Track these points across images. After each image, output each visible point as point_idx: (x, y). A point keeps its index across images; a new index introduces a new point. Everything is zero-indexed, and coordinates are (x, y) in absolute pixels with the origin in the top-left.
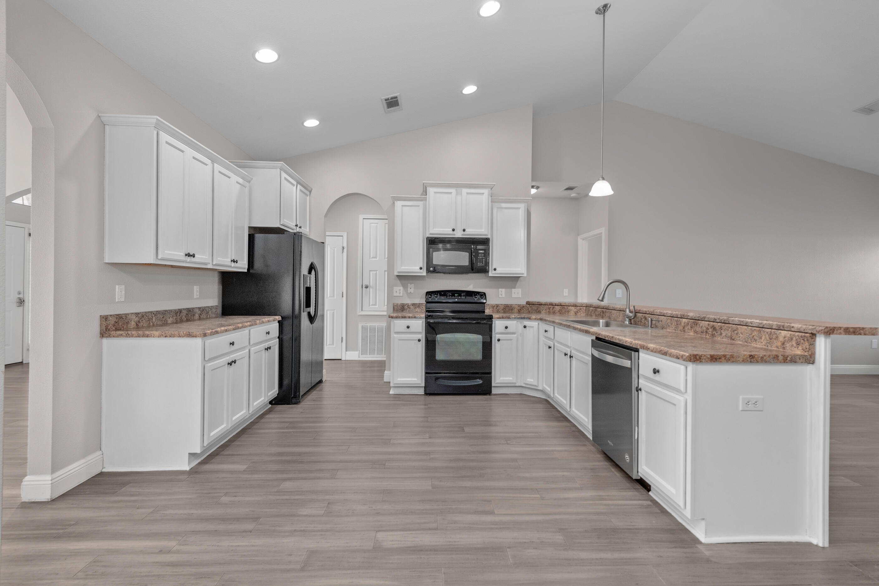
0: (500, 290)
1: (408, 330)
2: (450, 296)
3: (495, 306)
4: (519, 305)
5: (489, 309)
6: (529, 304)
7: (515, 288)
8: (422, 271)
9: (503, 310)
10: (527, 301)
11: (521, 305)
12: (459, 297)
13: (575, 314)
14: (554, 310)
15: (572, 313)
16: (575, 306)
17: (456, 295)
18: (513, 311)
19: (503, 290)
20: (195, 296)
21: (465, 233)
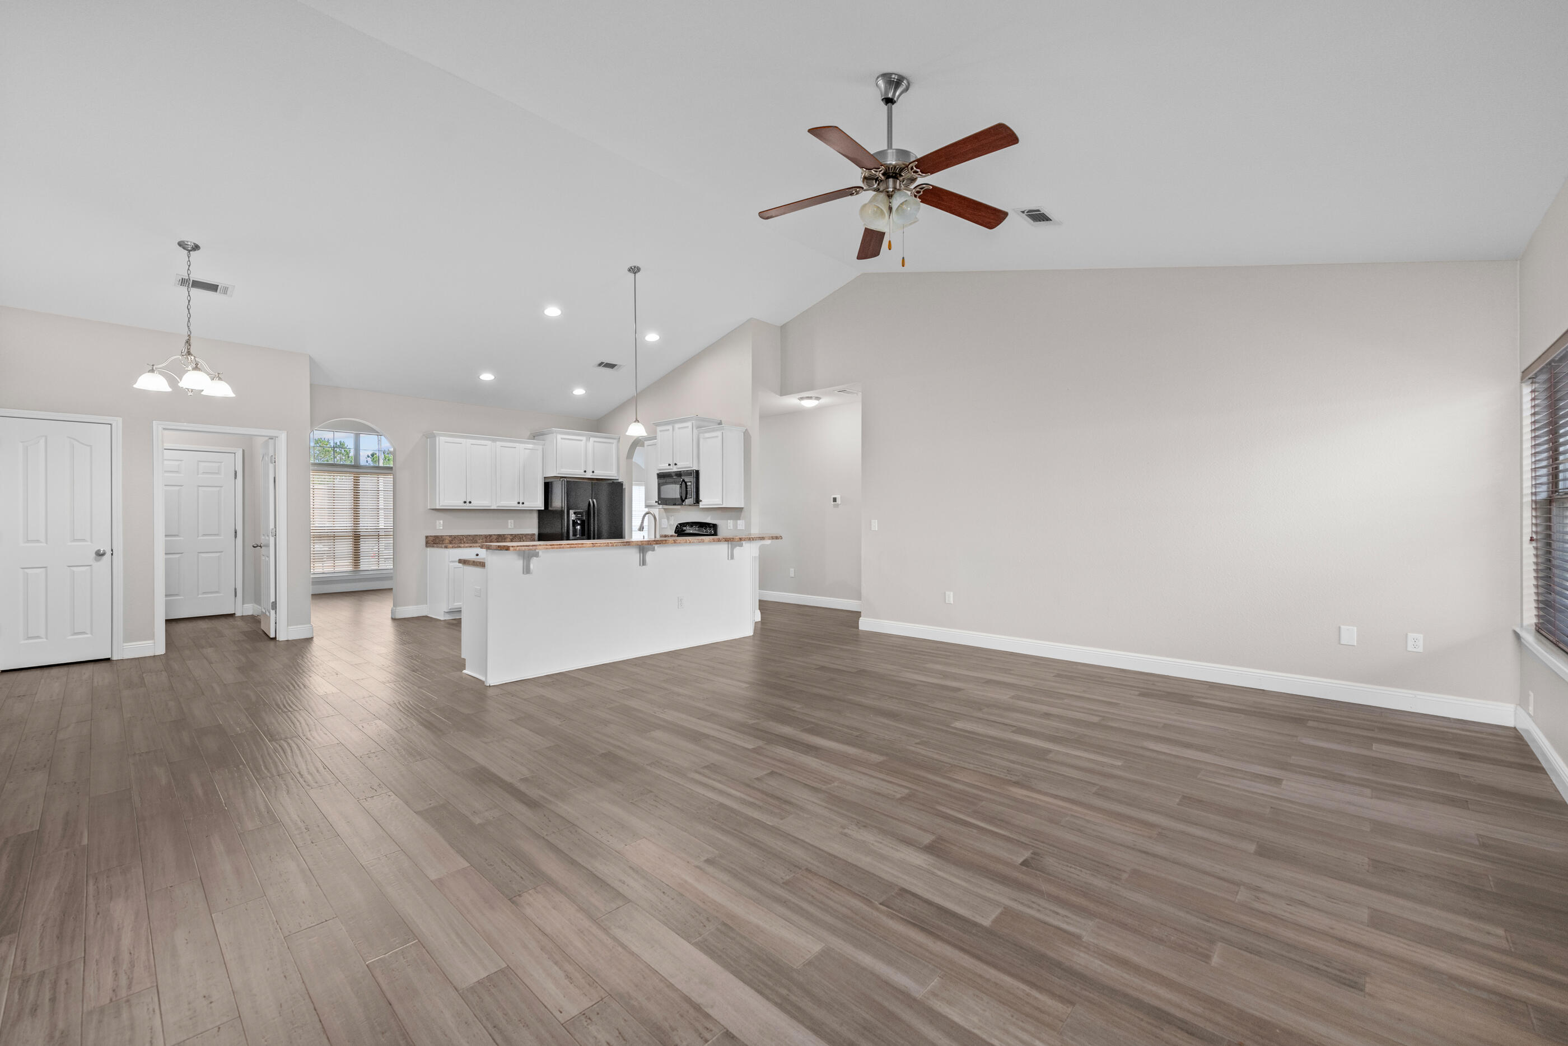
0: (729, 521)
7: (740, 519)
20: (509, 527)
21: (678, 466)
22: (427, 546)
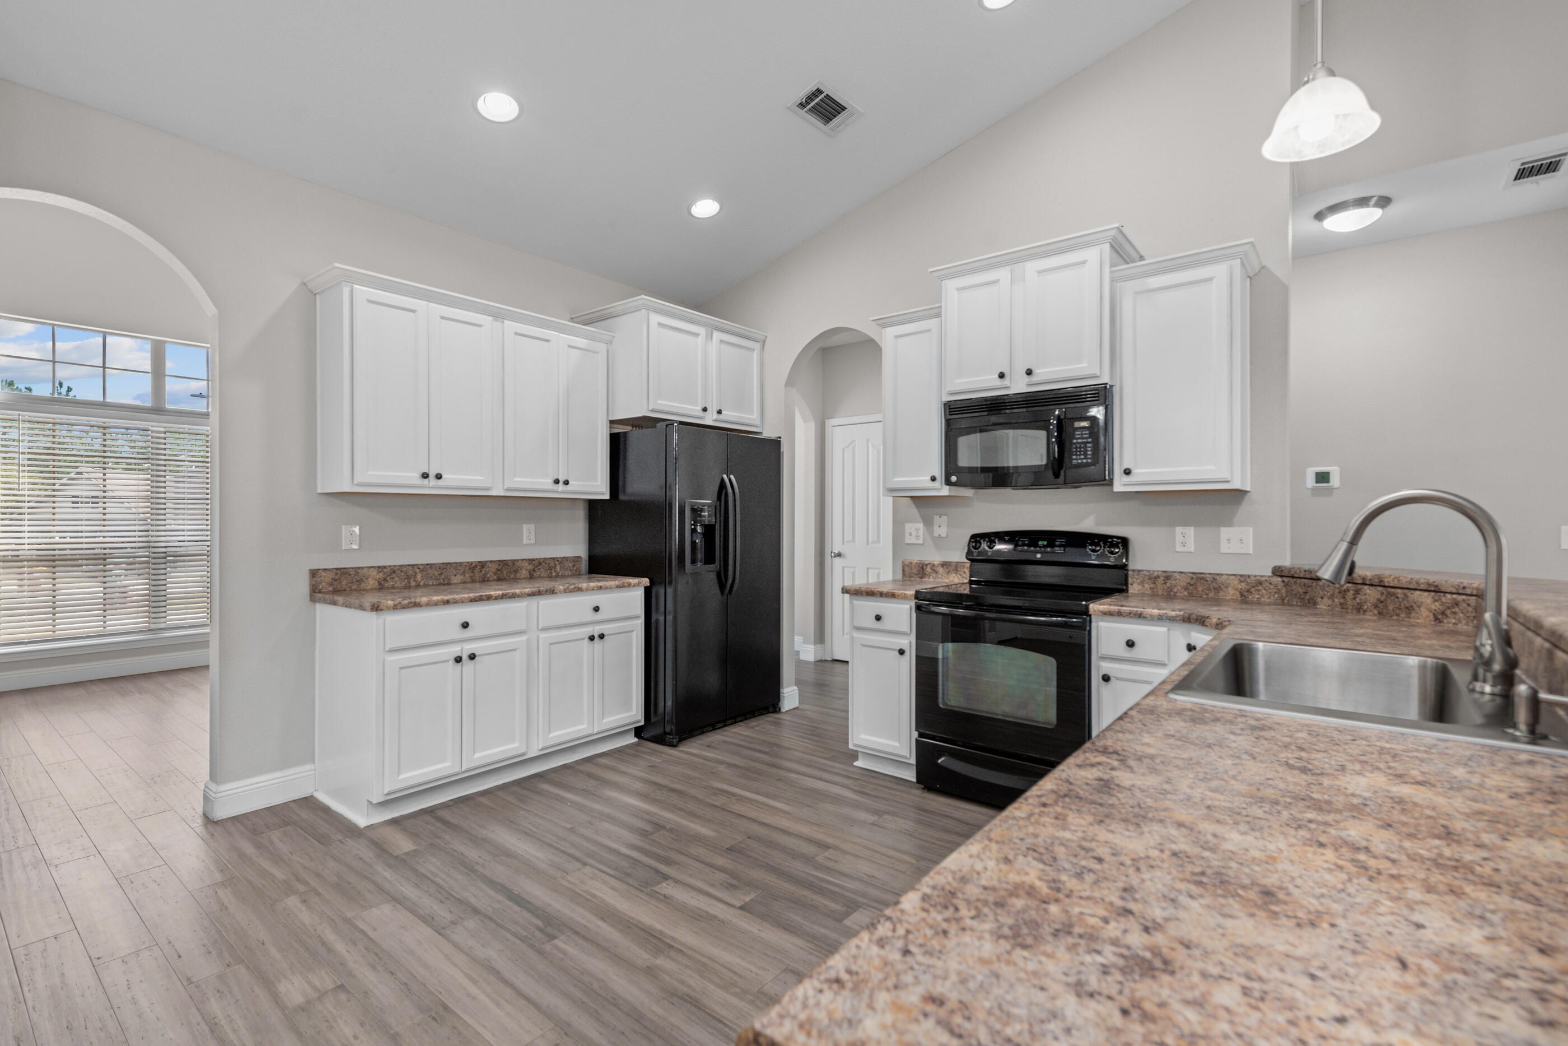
0: (1179, 530)
1: (877, 625)
2: (1024, 545)
3: (1158, 577)
4: (1243, 578)
5: (1142, 583)
6: (1281, 576)
7: (1230, 524)
8: (936, 484)
9: (1186, 589)
10: (1275, 565)
11: (1249, 576)
12: (1049, 549)
13: (1436, 619)
14: (1358, 600)
15: (1424, 615)
16: (1435, 590)
17: (1040, 543)
18: (1221, 593)
19: (1190, 531)
20: (525, 541)
21: (1034, 379)
22: (313, 599)
